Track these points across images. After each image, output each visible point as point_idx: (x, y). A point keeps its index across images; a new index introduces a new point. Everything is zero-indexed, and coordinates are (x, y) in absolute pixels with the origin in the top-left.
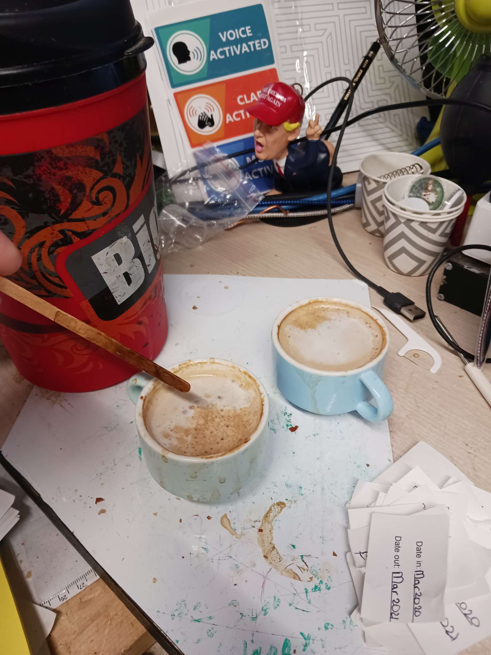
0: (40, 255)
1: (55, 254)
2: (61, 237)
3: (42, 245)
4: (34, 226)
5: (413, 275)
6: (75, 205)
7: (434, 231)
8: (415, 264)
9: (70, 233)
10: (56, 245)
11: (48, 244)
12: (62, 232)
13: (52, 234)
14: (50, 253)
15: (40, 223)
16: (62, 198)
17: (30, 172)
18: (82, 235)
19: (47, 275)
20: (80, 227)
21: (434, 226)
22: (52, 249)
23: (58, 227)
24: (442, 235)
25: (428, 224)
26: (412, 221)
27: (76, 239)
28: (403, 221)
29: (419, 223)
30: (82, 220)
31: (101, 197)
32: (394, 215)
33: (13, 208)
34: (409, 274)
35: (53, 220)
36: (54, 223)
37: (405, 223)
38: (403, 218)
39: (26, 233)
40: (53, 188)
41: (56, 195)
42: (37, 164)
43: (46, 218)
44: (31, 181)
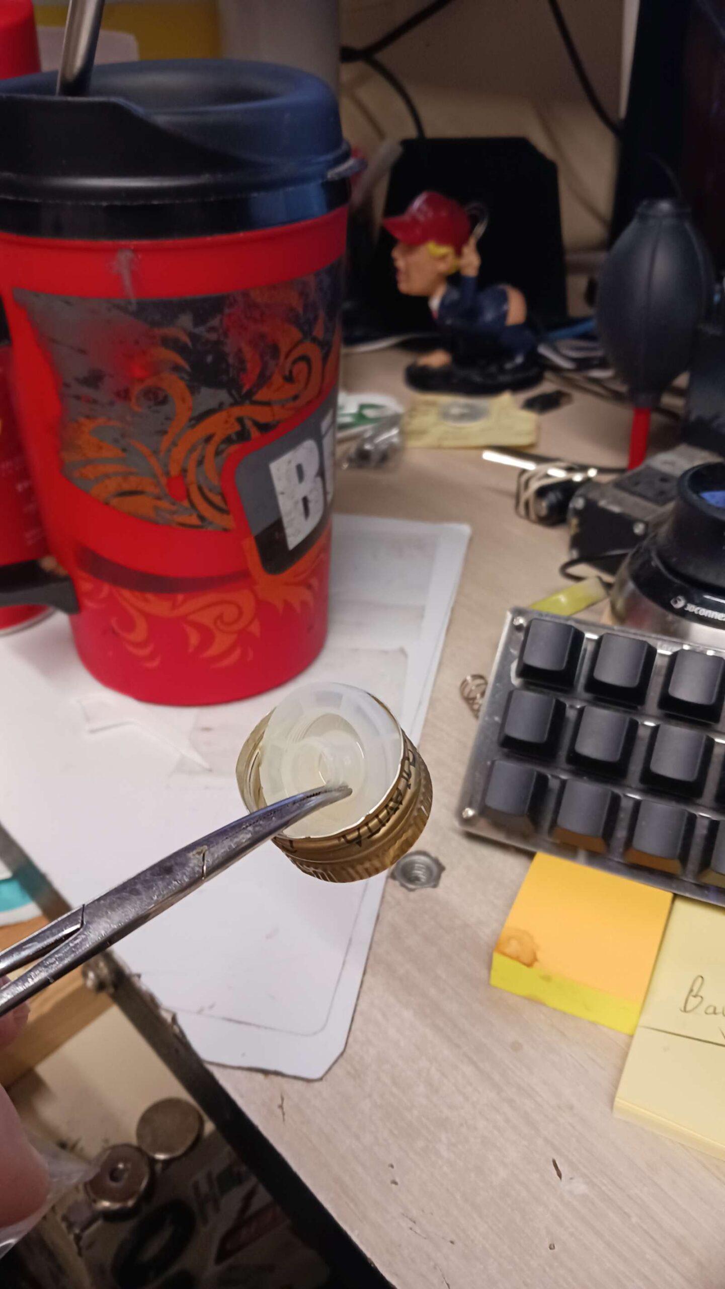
0: (203, 457)
1: (224, 455)
2: (237, 428)
3: (208, 439)
4: (203, 409)
6: (263, 379)
9: (248, 424)
10: (228, 440)
11: (217, 439)
12: (240, 420)
13: (226, 422)
14: (218, 453)
15: (213, 404)
16: (248, 366)
17: (215, 322)
18: (263, 428)
19: (206, 491)
20: (264, 415)
22: (223, 446)
23: (237, 411)
27: (255, 433)
30: (268, 404)
31: (295, 370)
33: (182, 378)
35: (231, 400)
36: (232, 405)
39: (191, 420)
40: (240, 350)
41: (242, 361)
42: (227, 311)
43: (223, 395)
44: (213, 337)
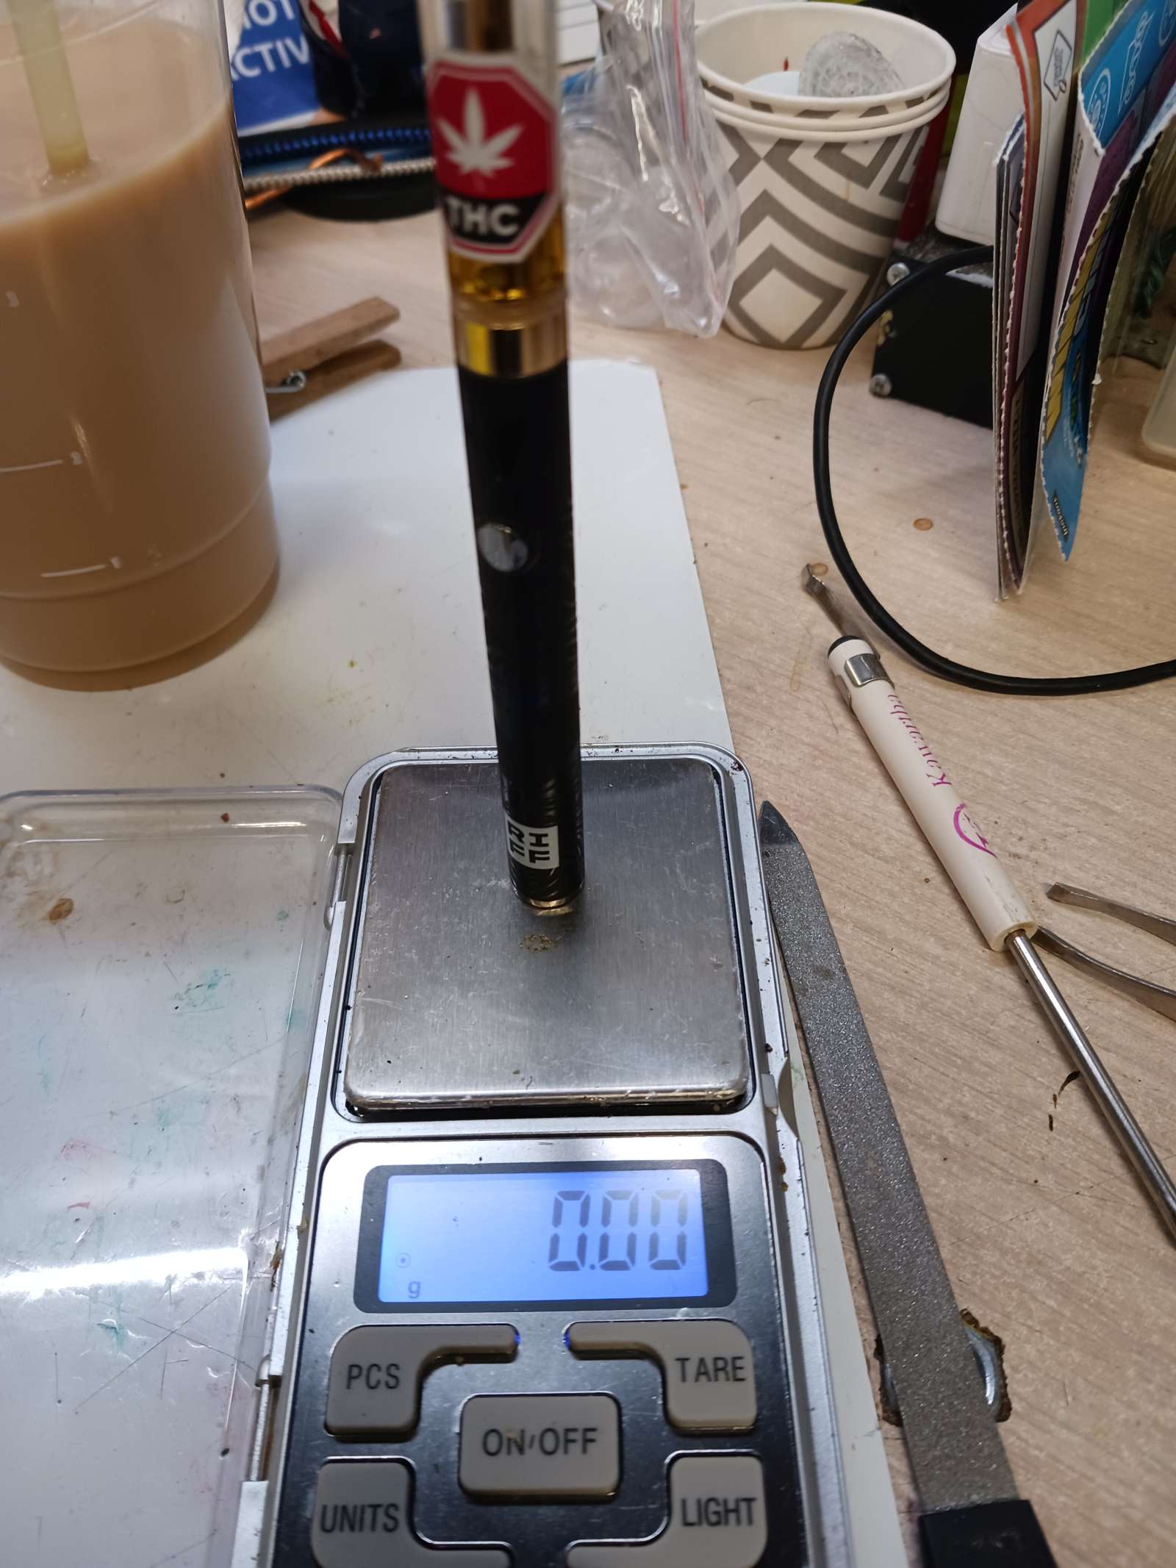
5: (809, 343)
7: (862, 176)
8: (811, 303)
21: (864, 157)
24: (886, 191)
25: (846, 151)
26: (794, 144)
28: (762, 149)
29: (815, 151)
32: (731, 132)
34: (795, 344)
37: (769, 158)
38: (762, 137)
